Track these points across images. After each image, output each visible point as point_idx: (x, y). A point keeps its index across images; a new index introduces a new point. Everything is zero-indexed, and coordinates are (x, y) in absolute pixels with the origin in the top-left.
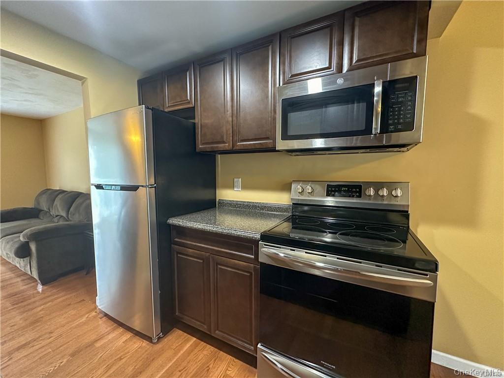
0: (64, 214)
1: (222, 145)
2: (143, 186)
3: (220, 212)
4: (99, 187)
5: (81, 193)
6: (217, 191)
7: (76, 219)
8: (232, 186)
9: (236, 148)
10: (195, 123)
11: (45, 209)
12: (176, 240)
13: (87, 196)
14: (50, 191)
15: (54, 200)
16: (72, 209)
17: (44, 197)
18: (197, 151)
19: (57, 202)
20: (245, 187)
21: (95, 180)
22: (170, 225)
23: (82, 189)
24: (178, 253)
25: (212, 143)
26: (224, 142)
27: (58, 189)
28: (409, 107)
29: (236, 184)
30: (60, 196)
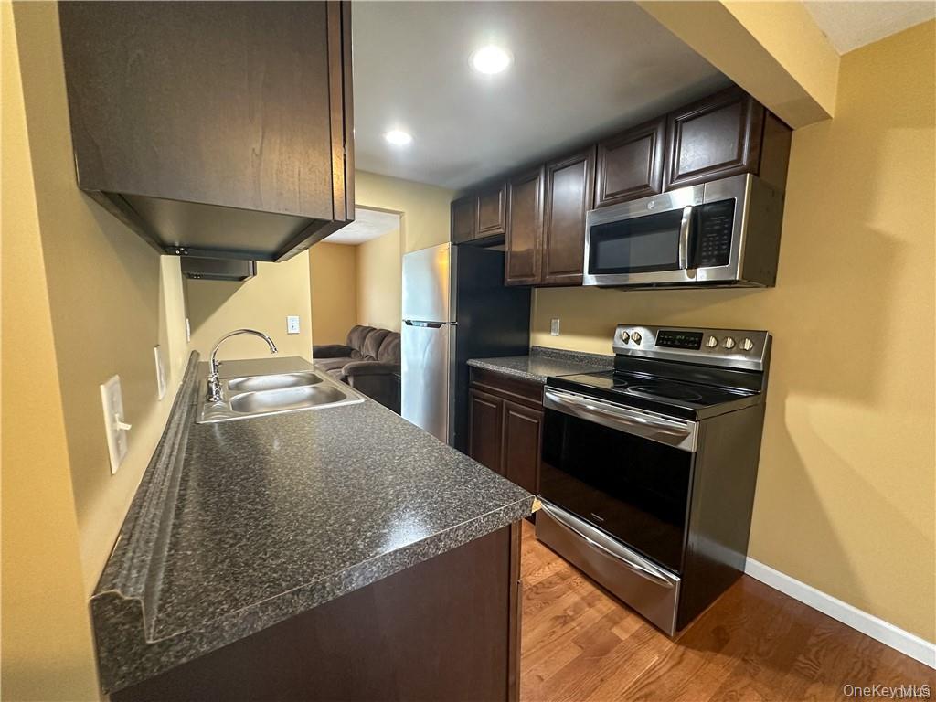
0: (373, 355)
1: (531, 279)
2: (445, 323)
3: (532, 362)
4: (409, 323)
5: (390, 332)
6: (532, 336)
7: (385, 359)
8: (548, 330)
9: (546, 282)
10: (504, 252)
11: (356, 347)
12: (474, 382)
13: (397, 336)
14: (361, 329)
15: (364, 338)
16: (381, 348)
17: (356, 334)
18: (506, 285)
19: (368, 341)
20: (564, 331)
21: (406, 317)
22: (468, 366)
23: (391, 327)
24: (476, 397)
25: (522, 276)
26: (533, 276)
27: (367, 326)
28: (725, 237)
29: (553, 327)
30: (370, 334)
